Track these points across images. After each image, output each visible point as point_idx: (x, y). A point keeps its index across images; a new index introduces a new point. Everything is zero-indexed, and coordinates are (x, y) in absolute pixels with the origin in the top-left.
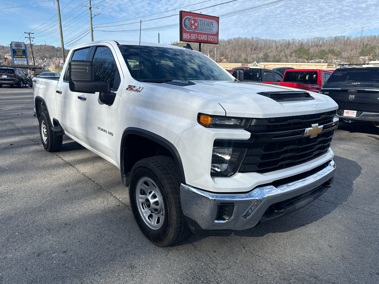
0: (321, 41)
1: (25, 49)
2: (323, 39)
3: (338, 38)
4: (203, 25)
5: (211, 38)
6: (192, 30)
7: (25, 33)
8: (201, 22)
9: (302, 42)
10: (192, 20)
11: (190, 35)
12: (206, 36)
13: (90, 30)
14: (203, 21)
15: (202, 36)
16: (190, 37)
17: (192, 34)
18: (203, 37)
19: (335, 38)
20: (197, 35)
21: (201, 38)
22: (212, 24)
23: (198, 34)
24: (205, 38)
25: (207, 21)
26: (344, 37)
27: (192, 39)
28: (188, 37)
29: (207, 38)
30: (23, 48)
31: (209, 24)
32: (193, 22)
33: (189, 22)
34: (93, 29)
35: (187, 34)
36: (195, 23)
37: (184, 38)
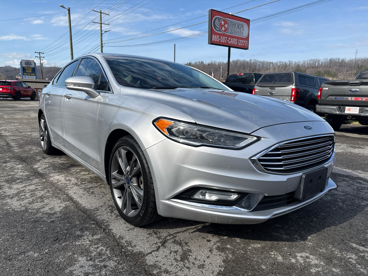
0: (317, 63)
1: (34, 66)
2: (319, 61)
3: (333, 60)
4: (234, 28)
5: (241, 43)
6: (221, 32)
7: (35, 52)
8: (232, 24)
9: (298, 64)
10: (222, 21)
11: (220, 38)
12: (236, 39)
13: (100, 47)
14: (234, 23)
15: (232, 39)
16: (220, 40)
17: (222, 37)
18: (233, 41)
19: (331, 60)
20: (226, 38)
21: (231, 42)
22: (242, 26)
23: (228, 36)
24: (235, 42)
25: (238, 23)
26: (339, 59)
27: (222, 42)
28: (218, 39)
29: (237, 42)
30: (33, 66)
31: (240, 27)
32: (223, 23)
33: (219, 23)
34: (103, 45)
35: (216, 36)
36: (225, 25)
37: (213, 40)
